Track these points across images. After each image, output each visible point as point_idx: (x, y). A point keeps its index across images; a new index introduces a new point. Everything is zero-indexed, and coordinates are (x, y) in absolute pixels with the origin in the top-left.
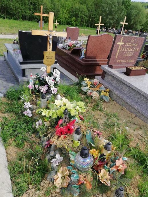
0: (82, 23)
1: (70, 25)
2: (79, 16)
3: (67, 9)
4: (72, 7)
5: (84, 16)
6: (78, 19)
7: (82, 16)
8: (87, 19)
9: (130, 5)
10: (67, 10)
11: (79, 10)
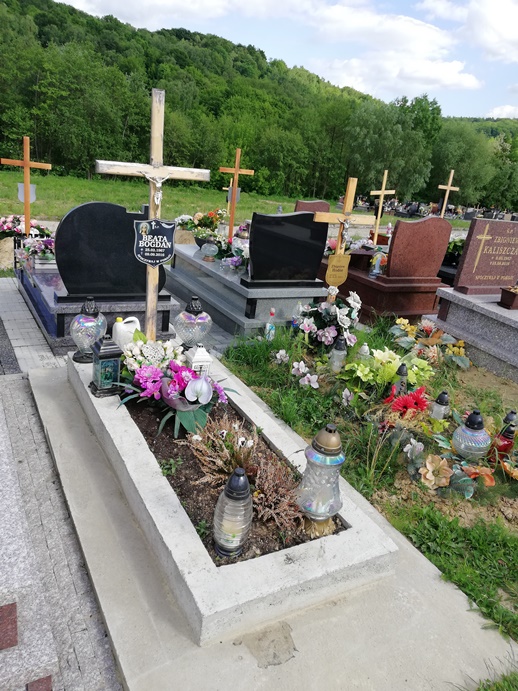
0: (291, 185)
1: (251, 191)
2: (281, 164)
3: (241, 142)
4: (258, 139)
5: (295, 165)
6: (279, 173)
7: (290, 165)
8: (307, 172)
9: (440, 128)
10: (243, 147)
11: (278, 147)
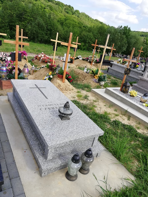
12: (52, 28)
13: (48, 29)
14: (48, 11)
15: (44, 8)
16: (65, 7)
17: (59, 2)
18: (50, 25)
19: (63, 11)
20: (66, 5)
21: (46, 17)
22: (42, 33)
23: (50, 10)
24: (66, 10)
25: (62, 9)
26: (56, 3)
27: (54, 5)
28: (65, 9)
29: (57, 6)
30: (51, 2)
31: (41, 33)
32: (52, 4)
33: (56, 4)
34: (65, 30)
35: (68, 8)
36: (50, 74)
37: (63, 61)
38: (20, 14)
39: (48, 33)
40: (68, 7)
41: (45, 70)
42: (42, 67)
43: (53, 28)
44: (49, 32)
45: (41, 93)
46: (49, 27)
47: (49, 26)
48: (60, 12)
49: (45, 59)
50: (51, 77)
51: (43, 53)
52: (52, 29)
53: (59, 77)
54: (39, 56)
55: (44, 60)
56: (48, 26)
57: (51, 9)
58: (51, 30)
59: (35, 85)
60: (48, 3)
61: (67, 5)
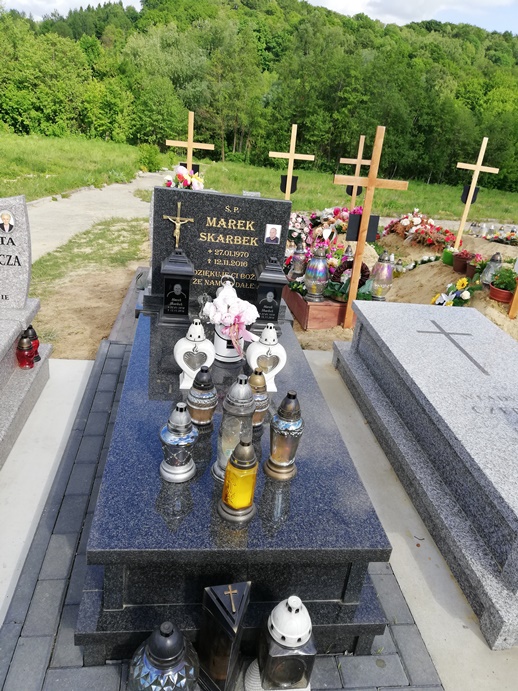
12: (434, 123)
13: (420, 128)
14: (422, 64)
15: (411, 56)
16: (487, 43)
17: (467, 26)
18: (427, 114)
19: (478, 56)
20: (495, 33)
21: (417, 85)
22: (397, 143)
23: (431, 61)
24: (492, 52)
25: (477, 48)
26: (455, 31)
27: (447, 38)
28: (488, 49)
29: (458, 41)
30: (435, 31)
31: (393, 144)
32: (441, 39)
33: (456, 36)
34: (483, 126)
35: (500, 45)
36: (459, 287)
37: (489, 237)
38: (331, 87)
39: (416, 142)
40: (502, 38)
41: (436, 270)
42: (423, 262)
43: (439, 123)
44: (422, 138)
45: (458, 350)
46: (424, 120)
47: (425, 117)
48: (469, 62)
49: (426, 233)
50: (466, 295)
51: (416, 210)
52: (437, 126)
53: (493, 296)
54: (405, 222)
55: (424, 235)
56: (421, 115)
57: (435, 55)
58: (429, 130)
59: (433, 322)
60: (424, 36)
61: (499, 31)
